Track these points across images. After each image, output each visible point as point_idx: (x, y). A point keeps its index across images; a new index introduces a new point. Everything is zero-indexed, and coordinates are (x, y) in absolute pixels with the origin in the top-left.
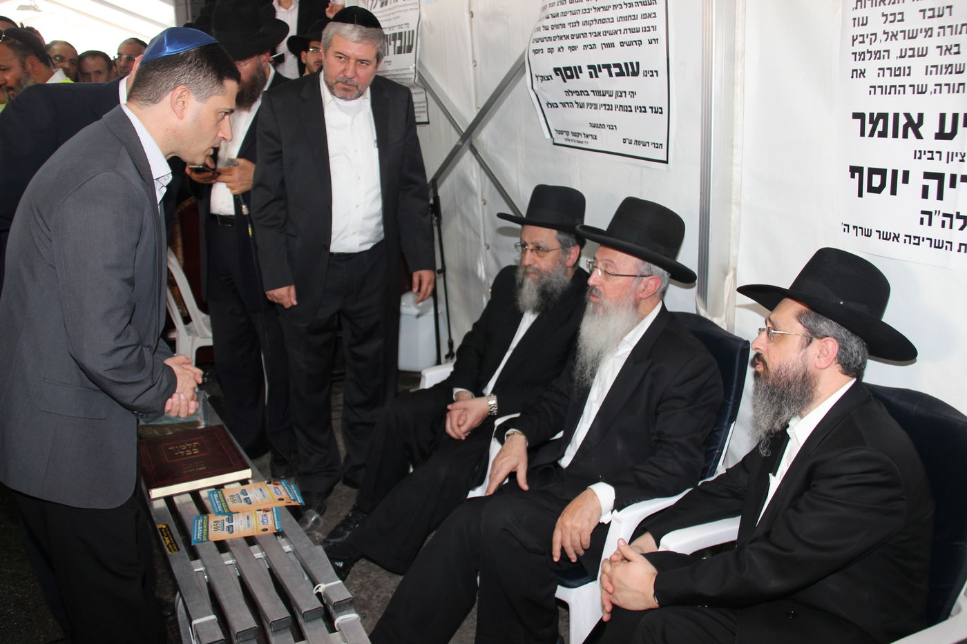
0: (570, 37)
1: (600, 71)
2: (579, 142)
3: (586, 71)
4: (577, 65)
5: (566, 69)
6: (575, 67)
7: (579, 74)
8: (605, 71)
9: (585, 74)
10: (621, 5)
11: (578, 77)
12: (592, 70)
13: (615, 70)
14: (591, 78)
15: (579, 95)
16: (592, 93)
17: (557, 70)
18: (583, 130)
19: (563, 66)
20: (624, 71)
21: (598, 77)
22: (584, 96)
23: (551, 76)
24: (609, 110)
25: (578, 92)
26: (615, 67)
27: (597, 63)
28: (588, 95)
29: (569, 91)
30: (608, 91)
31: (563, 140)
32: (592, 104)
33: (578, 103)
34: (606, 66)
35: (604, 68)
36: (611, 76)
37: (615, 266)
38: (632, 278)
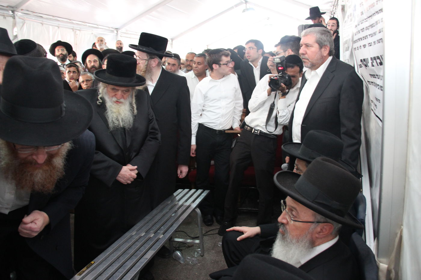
0: (362, 39)
1: (374, 62)
2: (375, 109)
3: (370, 61)
4: (367, 58)
5: (364, 60)
7: (368, 64)
8: (375, 61)
9: (370, 64)
10: (374, 13)
11: (368, 67)
12: (371, 61)
13: (378, 61)
14: (372, 66)
15: (374, 77)
16: (376, 76)
17: (361, 61)
18: (375, 101)
19: (362, 59)
20: (382, 61)
21: (374, 66)
22: (375, 78)
23: (361, 65)
24: (379, 88)
25: (373, 76)
26: (378, 59)
27: (372, 56)
28: (376, 78)
29: (370, 75)
30: (380, 75)
31: (372, 107)
32: (377, 84)
33: (375, 83)
34: (375, 58)
35: (374, 60)
36: (378, 65)
37: (298, 213)
38: (309, 224)
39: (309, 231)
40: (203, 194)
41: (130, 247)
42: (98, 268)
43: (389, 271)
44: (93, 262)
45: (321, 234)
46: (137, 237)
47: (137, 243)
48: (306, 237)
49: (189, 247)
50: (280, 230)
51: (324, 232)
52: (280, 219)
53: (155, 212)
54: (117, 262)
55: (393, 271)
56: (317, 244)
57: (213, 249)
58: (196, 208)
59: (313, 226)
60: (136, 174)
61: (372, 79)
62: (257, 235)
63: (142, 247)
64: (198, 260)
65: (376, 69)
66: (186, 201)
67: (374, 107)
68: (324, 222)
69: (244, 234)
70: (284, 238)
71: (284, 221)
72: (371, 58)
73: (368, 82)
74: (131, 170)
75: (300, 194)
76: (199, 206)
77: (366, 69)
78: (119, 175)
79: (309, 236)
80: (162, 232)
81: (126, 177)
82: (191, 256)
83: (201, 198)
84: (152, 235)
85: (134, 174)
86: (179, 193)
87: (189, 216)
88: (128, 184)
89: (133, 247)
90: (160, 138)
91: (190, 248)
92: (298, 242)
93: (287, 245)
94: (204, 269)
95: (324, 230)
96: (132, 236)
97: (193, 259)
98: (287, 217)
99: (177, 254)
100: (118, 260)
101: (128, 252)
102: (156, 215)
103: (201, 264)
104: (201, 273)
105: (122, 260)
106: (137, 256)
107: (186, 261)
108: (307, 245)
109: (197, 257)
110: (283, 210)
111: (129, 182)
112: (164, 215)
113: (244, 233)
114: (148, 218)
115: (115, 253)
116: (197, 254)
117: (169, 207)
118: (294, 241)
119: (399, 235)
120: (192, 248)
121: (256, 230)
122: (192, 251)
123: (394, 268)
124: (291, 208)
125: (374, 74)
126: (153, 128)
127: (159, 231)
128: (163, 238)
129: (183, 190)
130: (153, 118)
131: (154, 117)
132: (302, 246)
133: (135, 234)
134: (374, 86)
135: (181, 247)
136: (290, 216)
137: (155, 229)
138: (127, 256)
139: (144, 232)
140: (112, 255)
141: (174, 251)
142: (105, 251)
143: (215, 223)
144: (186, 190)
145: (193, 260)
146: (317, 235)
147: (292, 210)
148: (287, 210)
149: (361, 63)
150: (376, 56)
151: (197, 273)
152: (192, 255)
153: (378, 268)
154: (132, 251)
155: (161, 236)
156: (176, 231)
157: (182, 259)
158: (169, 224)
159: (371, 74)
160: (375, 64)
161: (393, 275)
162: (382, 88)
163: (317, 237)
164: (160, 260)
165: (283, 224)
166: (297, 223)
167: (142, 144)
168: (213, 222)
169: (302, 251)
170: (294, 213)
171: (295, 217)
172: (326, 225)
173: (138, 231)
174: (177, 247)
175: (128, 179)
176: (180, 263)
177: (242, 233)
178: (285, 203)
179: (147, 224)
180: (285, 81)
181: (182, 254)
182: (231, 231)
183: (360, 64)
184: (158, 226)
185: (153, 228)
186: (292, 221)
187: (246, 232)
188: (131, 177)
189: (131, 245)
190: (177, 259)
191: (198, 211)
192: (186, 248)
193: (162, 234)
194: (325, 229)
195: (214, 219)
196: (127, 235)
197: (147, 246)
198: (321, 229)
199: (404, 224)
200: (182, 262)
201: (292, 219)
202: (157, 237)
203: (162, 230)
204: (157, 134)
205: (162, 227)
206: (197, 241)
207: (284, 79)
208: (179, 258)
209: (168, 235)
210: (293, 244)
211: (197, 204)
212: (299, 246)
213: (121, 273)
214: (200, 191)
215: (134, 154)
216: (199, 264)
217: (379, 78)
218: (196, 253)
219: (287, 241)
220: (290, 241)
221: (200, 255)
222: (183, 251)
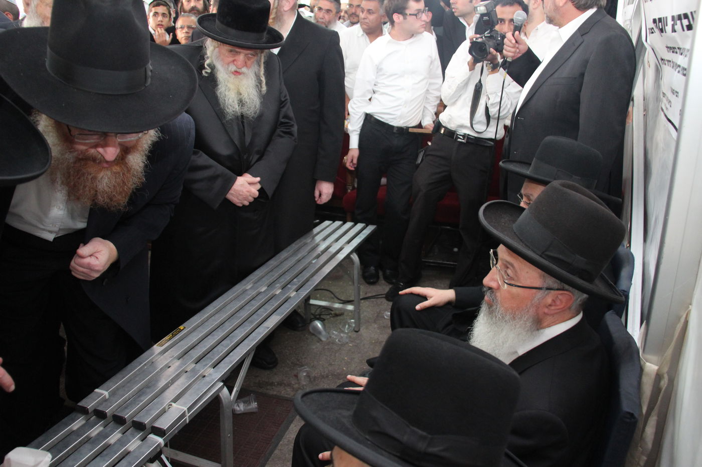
1: (676, 25)
2: (667, 109)
3: (670, 23)
4: (665, 16)
5: (660, 20)
6: (664, 18)
7: (666, 27)
8: (678, 22)
9: (669, 28)
11: (666, 32)
12: (673, 23)
13: (685, 22)
14: (673, 32)
15: (673, 52)
16: (678, 51)
17: (654, 21)
18: (669, 95)
19: (657, 17)
20: (692, 22)
21: (675, 31)
22: (675, 54)
23: (653, 28)
24: (679, 72)
25: (672, 49)
26: (685, 18)
27: (676, 14)
28: (677, 53)
29: (667, 47)
30: (684, 49)
31: (664, 104)
32: (676, 64)
33: (673, 62)
34: (679, 17)
35: (678, 20)
36: (683, 30)
37: (516, 272)
38: (534, 291)
39: (533, 302)
40: (364, 231)
41: (241, 308)
42: (190, 337)
43: (659, 377)
44: (181, 327)
45: (553, 308)
46: (254, 293)
47: (253, 302)
48: (528, 311)
49: (336, 315)
50: (486, 298)
51: (558, 306)
52: (487, 281)
53: (284, 255)
54: (220, 330)
55: (666, 376)
56: (545, 324)
57: (375, 322)
58: (351, 252)
59: (539, 294)
60: (258, 191)
61: (669, 56)
62: (449, 304)
63: (262, 310)
64: (350, 337)
65: (680, 38)
66: (337, 240)
67: (665, 105)
68: (558, 289)
69: (427, 300)
70: (491, 311)
71: (493, 285)
72: (673, 17)
73: (662, 60)
74: (250, 184)
75: (521, 240)
76: (358, 250)
77: (662, 36)
78: (231, 191)
79: (532, 311)
80: (295, 287)
81: (242, 195)
82: (339, 330)
83: (361, 237)
84: (278, 292)
85: (254, 191)
86: (325, 226)
87: (340, 265)
88: (244, 206)
89: (247, 307)
90: (296, 134)
91: (339, 318)
92: (514, 318)
93: (496, 323)
94: (359, 353)
95: (558, 303)
96: (245, 291)
97: (342, 335)
98: (498, 277)
99: (317, 325)
100: (223, 327)
101: (238, 315)
102: (286, 259)
103: (354, 344)
104: (354, 358)
105: (228, 327)
106: (252, 322)
107: (330, 337)
108: (528, 324)
109: (348, 333)
110: (493, 267)
111: (247, 203)
112: (299, 261)
113: (428, 298)
114: (272, 263)
115: (217, 316)
116: (348, 328)
117: (309, 248)
118: (507, 318)
119: (683, 320)
120: (341, 317)
121: (449, 294)
122: (340, 323)
123: (668, 373)
124: (505, 263)
125: (674, 46)
126: (286, 117)
127: (289, 286)
128: (295, 298)
129: (332, 222)
130: (287, 99)
131: (288, 97)
132: (520, 327)
133: (251, 288)
134: (671, 68)
135: (323, 314)
136: (503, 277)
137: (283, 281)
138: (236, 322)
139: (265, 286)
140: (213, 318)
141: (311, 321)
142: (202, 312)
143: (382, 281)
144: (338, 223)
145: (342, 337)
146: (546, 310)
147: (508, 268)
148: (498, 265)
149: (653, 26)
150: (682, 12)
151: (346, 358)
152: (341, 329)
153: (642, 369)
154: (244, 314)
155: (293, 294)
156: (316, 289)
157: (324, 333)
158: (306, 275)
159: (669, 46)
160: (678, 27)
161: (664, 383)
162: (685, 72)
163: (545, 313)
164: (289, 333)
165: (490, 288)
166: (515, 290)
167: (269, 141)
168: (378, 278)
169: (519, 334)
170: (509, 271)
171: (511, 279)
172: (561, 294)
173: (255, 283)
174: (316, 314)
175: (245, 199)
176: (321, 340)
177: (424, 298)
178: (495, 254)
179: (271, 273)
180: (496, 44)
181: (324, 325)
182: (406, 294)
183: (651, 27)
184: (288, 277)
185: (281, 281)
186: (506, 285)
187: (431, 297)
188: (250, 196)
189: (244, 305)
190: (316, 333)
191: (355, 257)
192: (331, 317)
193: (294, 291)
194: (560, 300)
195: (381, 274)
196: (238, 288)
197: (269, 308)
198: (554, 301)
199: (694, 302)
200: (323, 339)
201: (506, 281)
202: (286, 296)
203: (296, 284)
204: (292, 126)
205: (295, 280)
206: (350, 307)
207: (494, 41)
208: (320, 333)
209: (304, 293)
210: (506, 321)
211: (354, 247)
212: (515, 326)
213: (226, 347)
214: (360, 226)
215: (256, 157)
216: (350, 343)
217: (682, 54)
218: (347, 326)
219: (496, 317)
220: (500, 317)
221: (354, 329)
222: (326, 321)
